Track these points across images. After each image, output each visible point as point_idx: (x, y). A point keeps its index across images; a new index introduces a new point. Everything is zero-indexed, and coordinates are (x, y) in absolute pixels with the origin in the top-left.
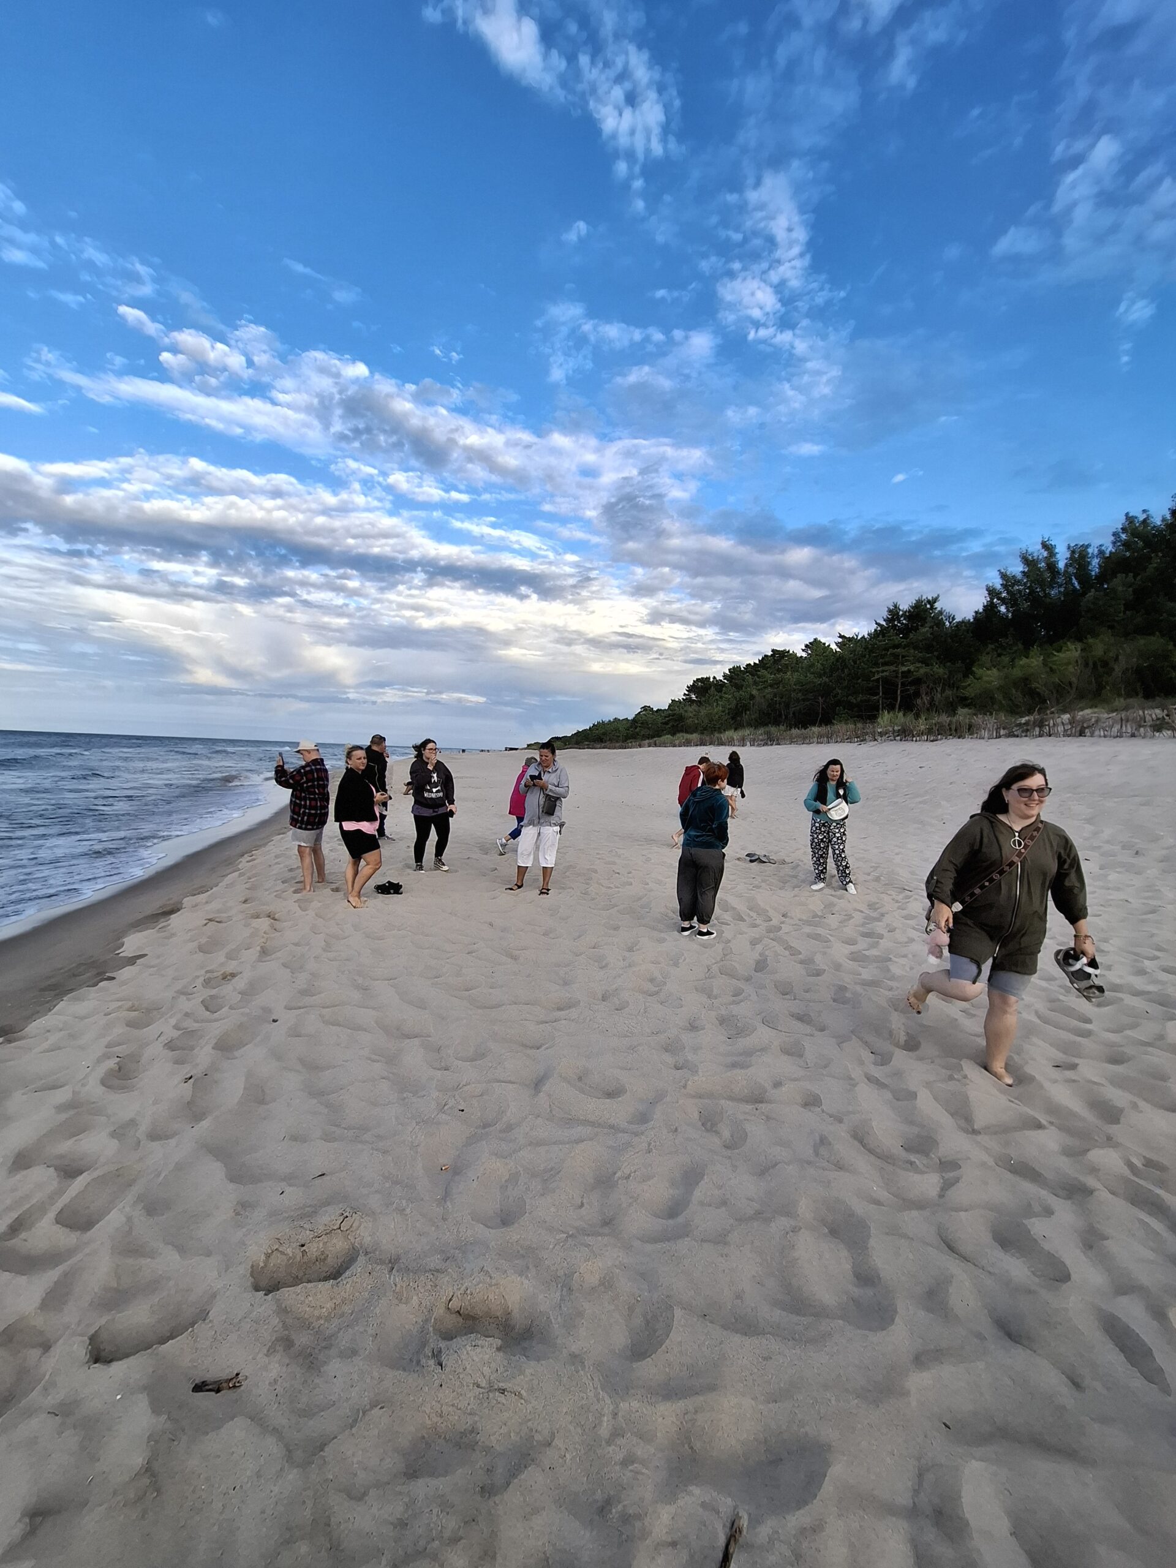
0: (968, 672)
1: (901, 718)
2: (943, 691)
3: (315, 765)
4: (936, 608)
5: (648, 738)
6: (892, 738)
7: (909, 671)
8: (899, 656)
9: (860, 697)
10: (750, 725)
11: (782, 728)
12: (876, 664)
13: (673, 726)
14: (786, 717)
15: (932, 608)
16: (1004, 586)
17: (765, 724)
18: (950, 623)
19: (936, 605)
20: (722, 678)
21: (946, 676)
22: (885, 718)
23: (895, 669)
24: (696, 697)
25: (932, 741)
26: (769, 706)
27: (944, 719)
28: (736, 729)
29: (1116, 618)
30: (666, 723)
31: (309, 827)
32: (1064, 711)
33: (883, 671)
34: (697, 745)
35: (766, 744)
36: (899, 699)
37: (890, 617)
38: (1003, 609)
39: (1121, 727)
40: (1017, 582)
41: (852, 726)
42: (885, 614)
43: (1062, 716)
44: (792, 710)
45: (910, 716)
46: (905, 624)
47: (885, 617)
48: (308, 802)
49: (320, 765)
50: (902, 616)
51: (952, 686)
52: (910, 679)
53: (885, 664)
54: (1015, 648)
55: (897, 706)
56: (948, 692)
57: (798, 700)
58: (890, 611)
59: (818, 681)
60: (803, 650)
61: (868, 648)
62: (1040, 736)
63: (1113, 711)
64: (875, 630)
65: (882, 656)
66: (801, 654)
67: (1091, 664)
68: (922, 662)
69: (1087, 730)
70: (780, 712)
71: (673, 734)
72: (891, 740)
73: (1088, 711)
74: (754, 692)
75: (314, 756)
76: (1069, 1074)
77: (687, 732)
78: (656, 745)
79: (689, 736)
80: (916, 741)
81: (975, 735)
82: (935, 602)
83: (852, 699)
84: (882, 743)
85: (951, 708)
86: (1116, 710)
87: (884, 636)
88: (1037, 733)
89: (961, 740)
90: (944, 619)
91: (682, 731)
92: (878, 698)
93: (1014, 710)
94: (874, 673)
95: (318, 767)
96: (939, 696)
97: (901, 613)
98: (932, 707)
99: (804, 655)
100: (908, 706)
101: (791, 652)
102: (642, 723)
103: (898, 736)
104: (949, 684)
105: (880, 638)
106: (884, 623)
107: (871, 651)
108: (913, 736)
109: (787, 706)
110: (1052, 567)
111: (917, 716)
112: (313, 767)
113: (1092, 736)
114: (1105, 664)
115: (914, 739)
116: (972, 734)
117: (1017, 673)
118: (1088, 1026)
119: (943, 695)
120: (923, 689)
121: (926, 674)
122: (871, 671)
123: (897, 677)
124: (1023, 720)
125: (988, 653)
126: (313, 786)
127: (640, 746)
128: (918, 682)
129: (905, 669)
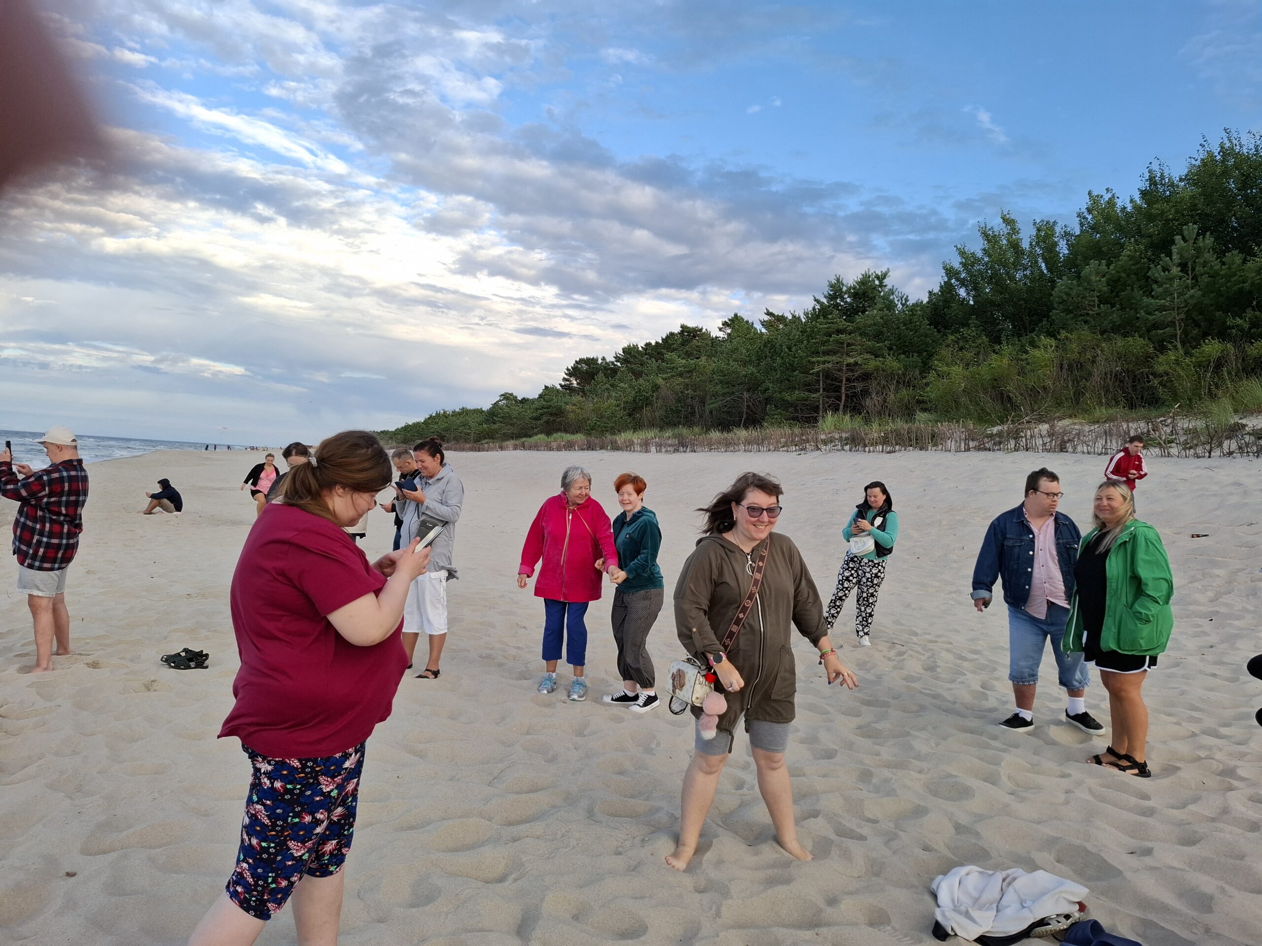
0: (926, 368)
1: (848, 422)
2: (897, 391)
3: (67, 470)
4: (886, 286)
5: (512, 438)
6: (839, 447)
7: (856, 363)
8: (843, 343)
9: (797, 394)
10: (652, 425)
11: (697, 429)
12: (817, 353)
13: (547, 422)
14: (701, 417)
15: (881, 285)
16: (964, 265)
17: (675, 425)
18: (903, 305)
19: (886, 281)
20: (613, 360)
21: (900, 372)
22: (829, 421)
23: (839, 360)
24: (578, 384)
25: (889, 452)
26: (679, 400)
27: (900, 424)
28: (635, 430)
29: (1090, 312)
30: (537, 419)
31: (46, 565)
32: (1041, 420)
33: (824, 363)
34: (583, 449)
35: (676, 451)
36: (843, 397)
37: (831, 293)
38: (962, 292)
39: (1106, 442)
40: (978, 261)
41: (788, 431)
42: (827, 290)
43: (1040, 427)
44: (708, 408)
45: (858, 419)
46: (850, 304)
47: (826, 293)
48: (48, 525)
49: (76, 470)
50: (845, 293)
51: (908, 384)
52: (857, 374)
53: (827, 353)
54: (980, 341)
55: (841, 407)
56: (904, 392)
57: (715, 395)
58: (832, 286)
59: (743, 371)
60: (720, 329)
61: (806, 331)
62: (1016, 450)
63: (1094, 422)
64: (814, 309)
65: (823, 343)
66: (715, 333)
67: (1066, 366)
68: (871, 353)
69: (1068, 445)
70: (693, 408)
71: (548, 434)
72: (838, 450)
73: (1066, 422)
74: (660, 381)
75: (66, 456)
76: (1148, 860)
77: (566, 431)
78: (523, 447)
79: (569, 437)
80: (869, 452)
81: (940, 447)
82: (884, 278)
83: (787, 396)
84: (826, 454)
85: (908, 411)
86: (1098, 422)
87: (825, 317)
88: (1013, 446)
89: (923, 452)
90: (896, 300)
91: (558, 430)
92: (818, 396)
93: (983, 418)
94: (813, 363)
95: (73, 473)
96: (892, 395)
97: (844, 289)
98: (885, 411)
99: (721, 335)
100: (855, 406)
101: (704, 330)
102: (502, 417)
103: (846, 444)
104: (903, 382)
105: (821, 319)
106: (825, 301)
107: (810, 337)
108: (865, 446)
109: (703, 402)
110: (1015, 246)
111: (867, 421)
112: (65, 474)
113: (1074, 452)
114: (1081, 366)
115: (867, 449)
116: (935, 445)
117: (984, 371)
118: (1147, 803)
119: (898, 396)
120: (873, 386)
121: (877, 369)
122: (809, 361)
123: (840, 370)
124: (995, 430)
125: (948, 346)
126: (59, 504)
127: (502, 448)
128: (866, 377)
129: (851, 360)
